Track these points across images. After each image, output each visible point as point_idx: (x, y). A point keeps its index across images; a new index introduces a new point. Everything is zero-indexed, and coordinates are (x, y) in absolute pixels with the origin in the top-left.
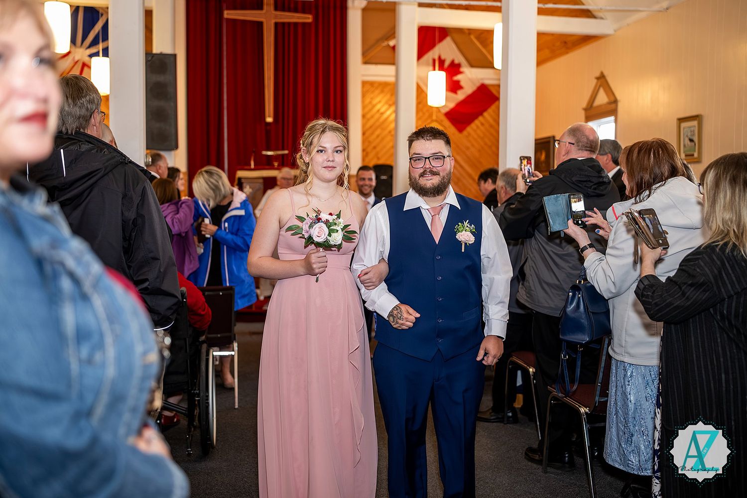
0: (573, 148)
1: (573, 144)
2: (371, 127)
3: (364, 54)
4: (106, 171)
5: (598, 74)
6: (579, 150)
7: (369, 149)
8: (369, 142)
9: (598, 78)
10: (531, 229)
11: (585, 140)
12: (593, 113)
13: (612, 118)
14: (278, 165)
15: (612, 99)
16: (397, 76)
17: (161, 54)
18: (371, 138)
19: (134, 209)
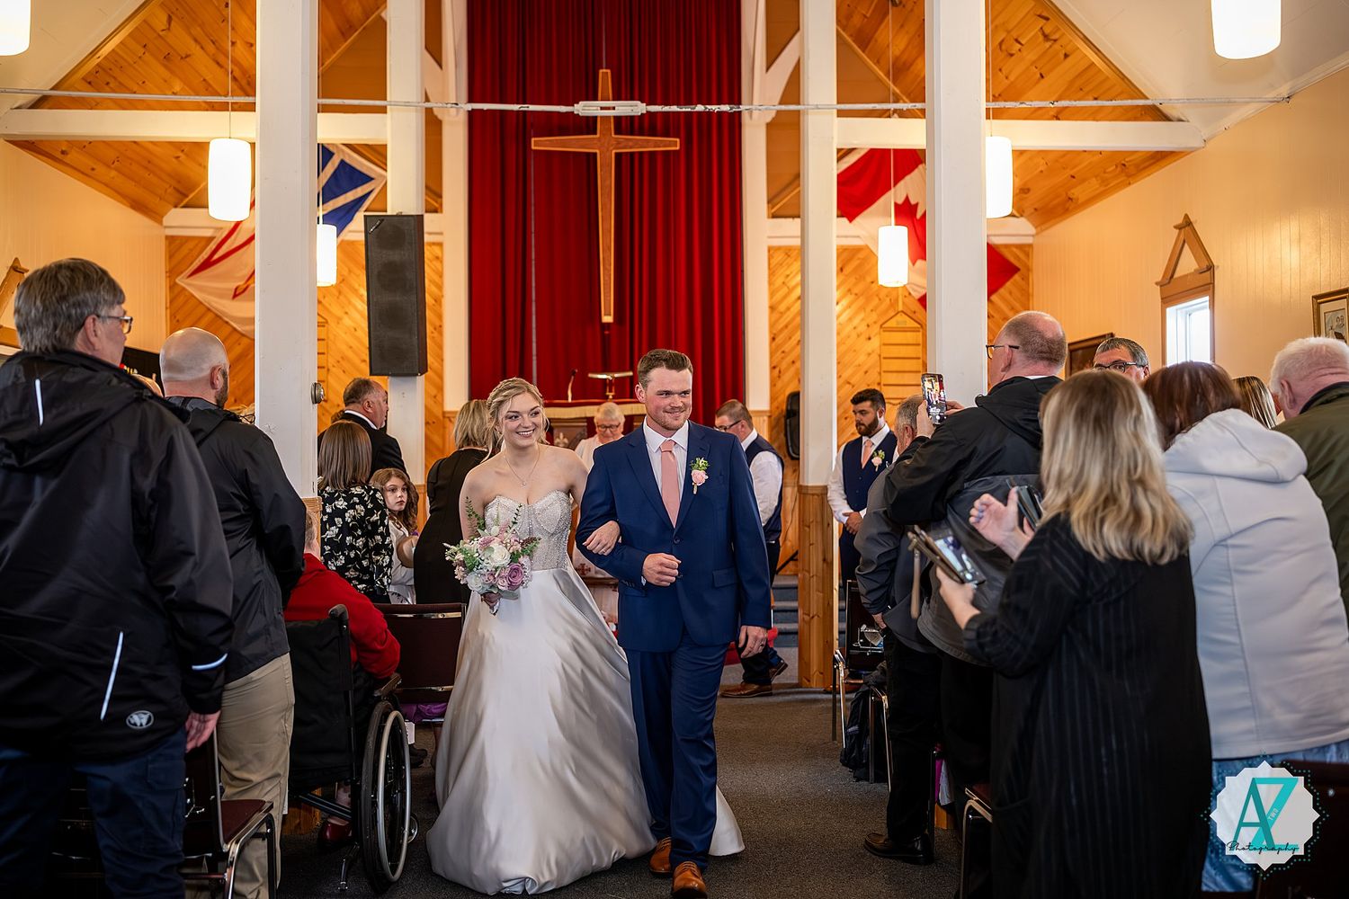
0: (1018, 356)
1: (1017, 348)
2: (786, 326)
3: (773, 200)
4: (109, 414)
5: (1180, 221)
6: (1029, 358)
7: (783, 366)
8: (784, 353)
9: (1179, 227)
12: (1174, 290)
13: (1207, 298)
15: (1205, 264)
16: (804, 237)
17: (399, 216)
18: (787, 347)
19: (152, 475)
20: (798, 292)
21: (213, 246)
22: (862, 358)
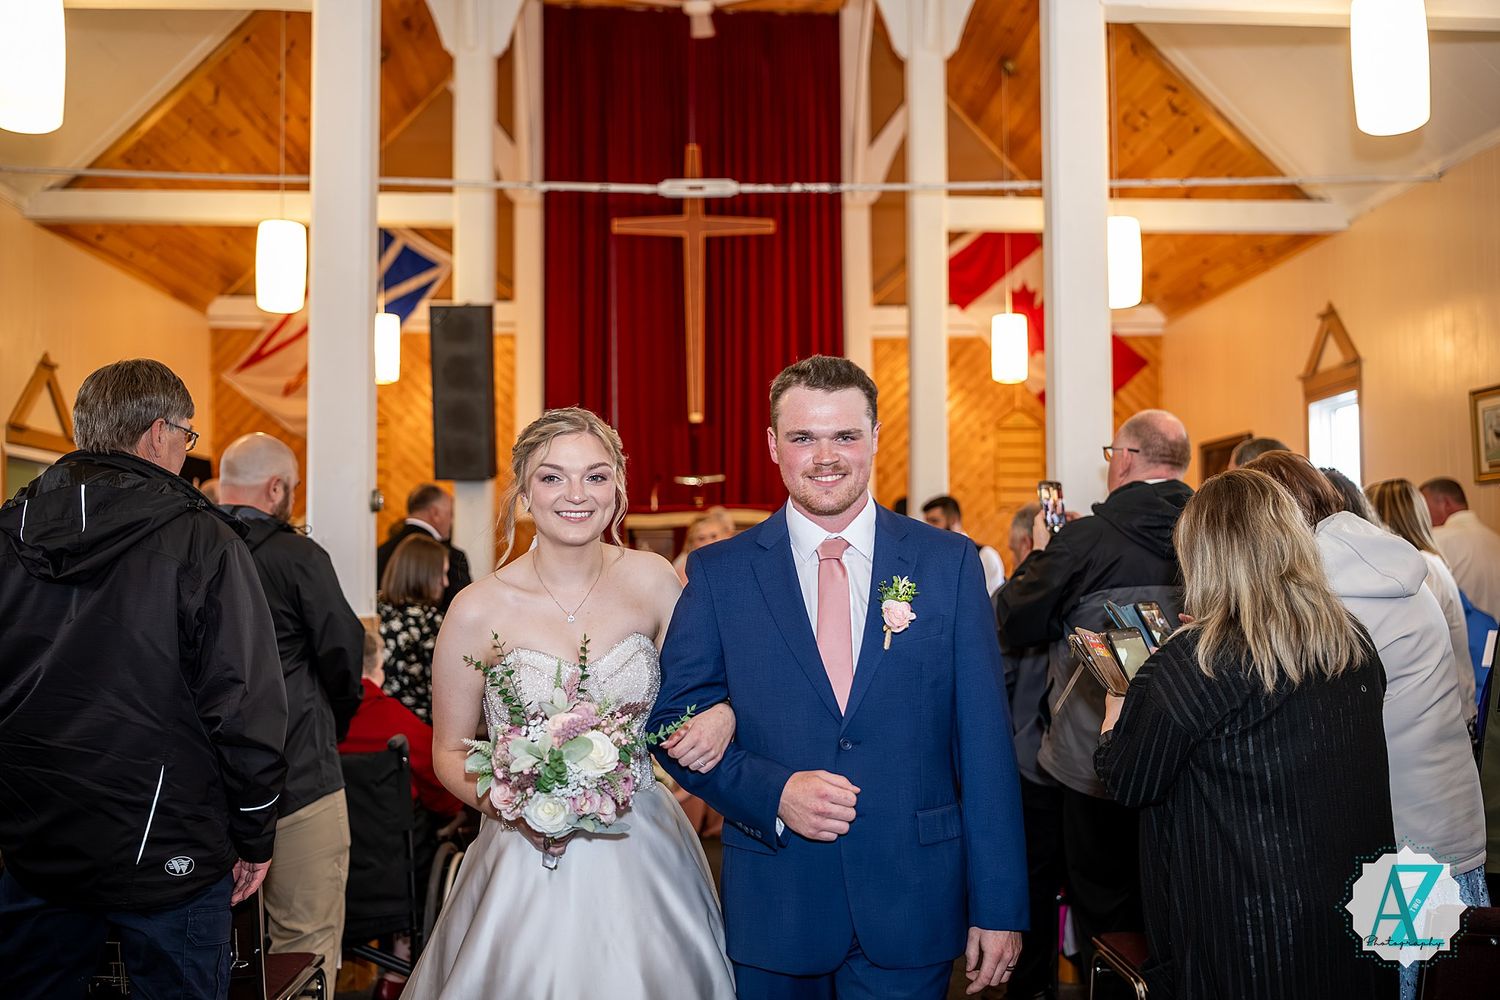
0: (1138, 460)
1: (1137, 451)
2: (893, 425)
3: (876, 287)
4: (157, 525)
5: (1323, 308)
6: (1149, 461)
7: (890, 468)
8: (891, 455)
9: (1323, 317)
10: (1055, 624)
11: (1160, 442)
12: (1318, 385)
13: (1352, 395)
14: (705, 503)
15: (1351, 357)
16: (910, 327)
17: (468, 308)
18: (894, 447)
19: (202, 591)
20: (904, 388)
21: (262, 338)
22: (976, 460)
